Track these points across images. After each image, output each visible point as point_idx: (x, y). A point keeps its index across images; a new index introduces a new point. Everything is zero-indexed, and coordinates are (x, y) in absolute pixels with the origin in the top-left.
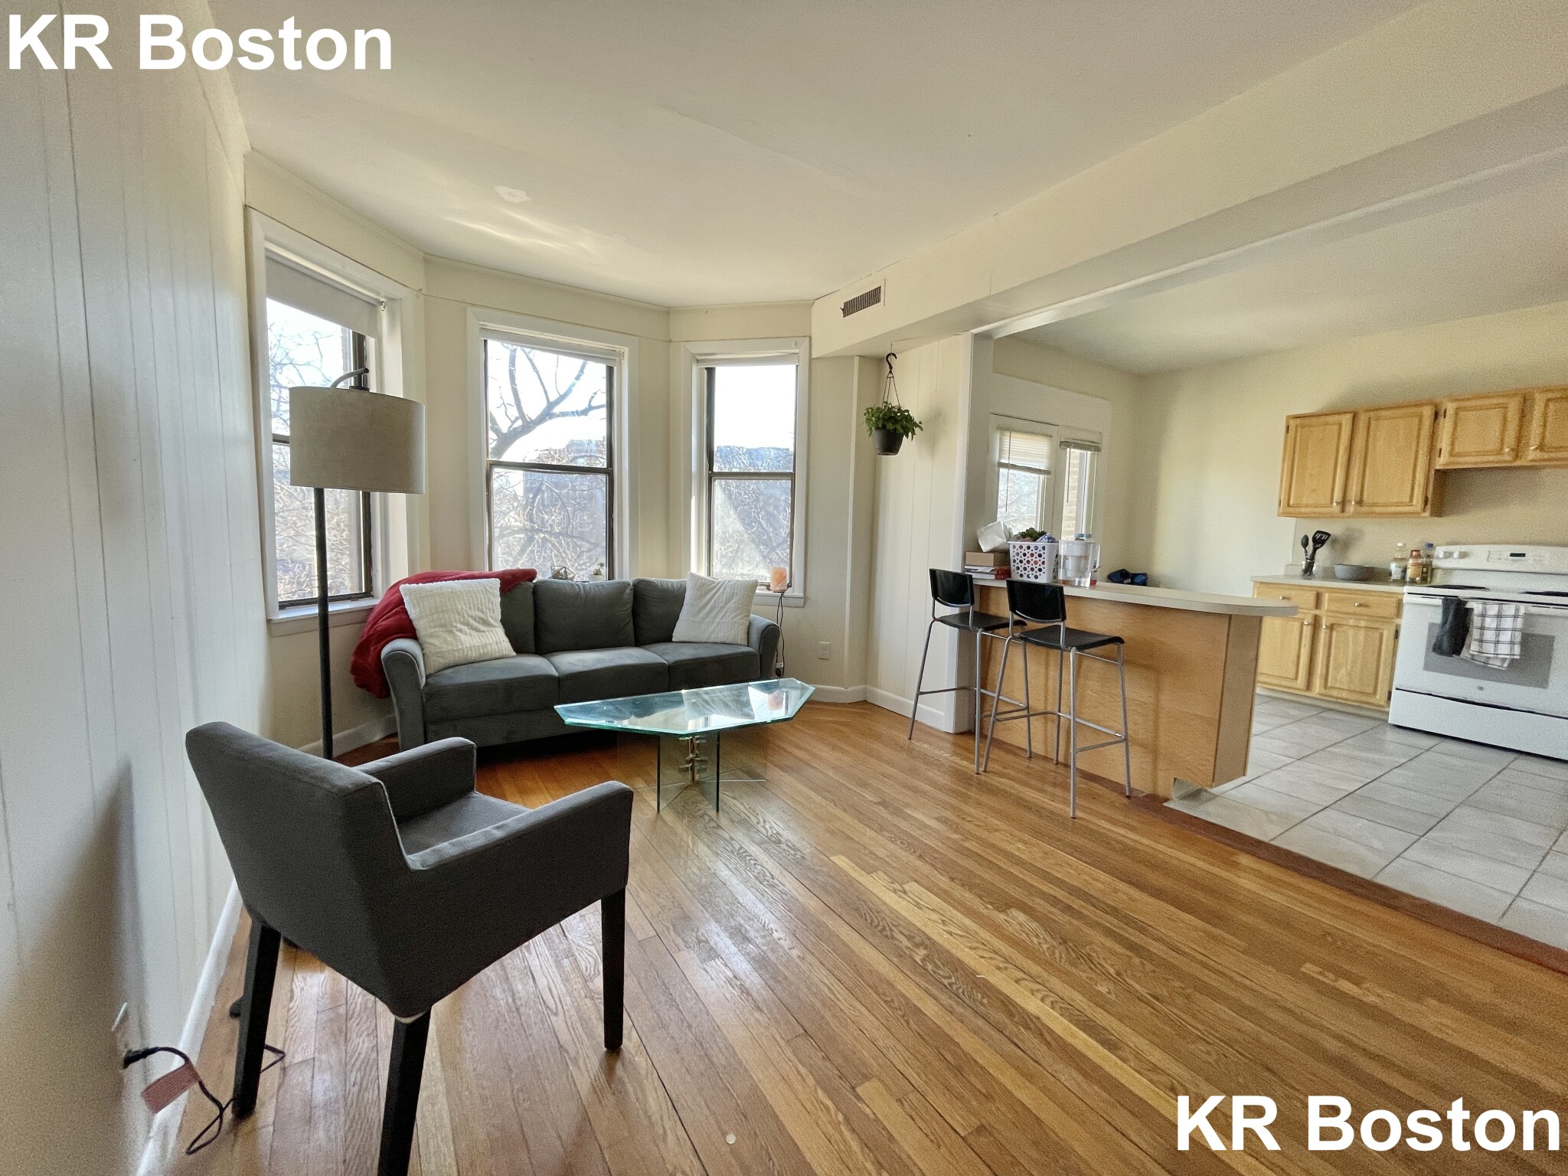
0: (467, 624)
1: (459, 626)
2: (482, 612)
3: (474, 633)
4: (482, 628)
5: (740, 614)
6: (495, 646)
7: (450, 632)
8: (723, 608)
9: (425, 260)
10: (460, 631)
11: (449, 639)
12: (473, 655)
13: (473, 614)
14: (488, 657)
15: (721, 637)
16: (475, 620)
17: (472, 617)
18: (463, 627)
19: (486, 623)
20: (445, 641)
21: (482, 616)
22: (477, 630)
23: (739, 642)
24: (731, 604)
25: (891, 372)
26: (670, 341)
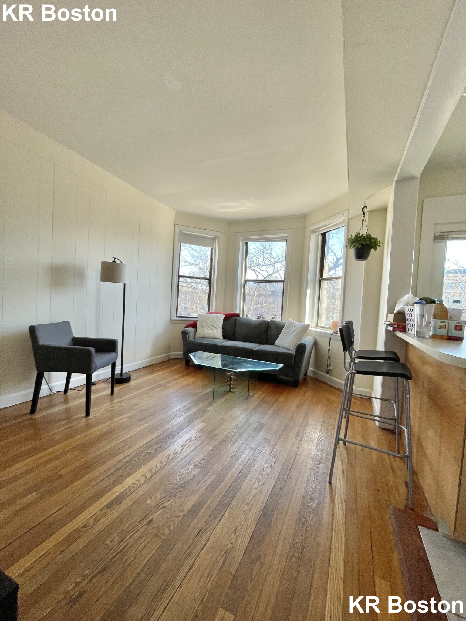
0: (209, 327)
1: (206, 327)
2: (214, 324)
3: (210, 329)
4: (215, 329)
5: (295, 337)
6: (215, 335)
7: (203, 328)
8: (291, 334)
9: (228, 223)
10: (206, 328)
11: (202, 330)
12: (208, 336)
13: (211, 324)
14: (211, 337)
15: (286, 345)
16: (211, 325)
17: (210, 325)
18: (207, 327)
19: (215, 327)
20: (201, 330)
21: (213, 325)
22: (211, 329)
23: (291, 349)
24: (294, 333)
25: (364, 216)
26: (305, 227)
